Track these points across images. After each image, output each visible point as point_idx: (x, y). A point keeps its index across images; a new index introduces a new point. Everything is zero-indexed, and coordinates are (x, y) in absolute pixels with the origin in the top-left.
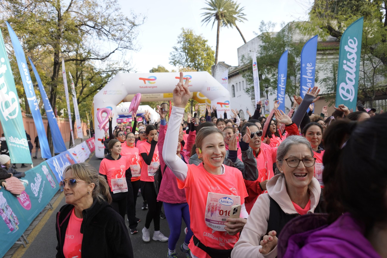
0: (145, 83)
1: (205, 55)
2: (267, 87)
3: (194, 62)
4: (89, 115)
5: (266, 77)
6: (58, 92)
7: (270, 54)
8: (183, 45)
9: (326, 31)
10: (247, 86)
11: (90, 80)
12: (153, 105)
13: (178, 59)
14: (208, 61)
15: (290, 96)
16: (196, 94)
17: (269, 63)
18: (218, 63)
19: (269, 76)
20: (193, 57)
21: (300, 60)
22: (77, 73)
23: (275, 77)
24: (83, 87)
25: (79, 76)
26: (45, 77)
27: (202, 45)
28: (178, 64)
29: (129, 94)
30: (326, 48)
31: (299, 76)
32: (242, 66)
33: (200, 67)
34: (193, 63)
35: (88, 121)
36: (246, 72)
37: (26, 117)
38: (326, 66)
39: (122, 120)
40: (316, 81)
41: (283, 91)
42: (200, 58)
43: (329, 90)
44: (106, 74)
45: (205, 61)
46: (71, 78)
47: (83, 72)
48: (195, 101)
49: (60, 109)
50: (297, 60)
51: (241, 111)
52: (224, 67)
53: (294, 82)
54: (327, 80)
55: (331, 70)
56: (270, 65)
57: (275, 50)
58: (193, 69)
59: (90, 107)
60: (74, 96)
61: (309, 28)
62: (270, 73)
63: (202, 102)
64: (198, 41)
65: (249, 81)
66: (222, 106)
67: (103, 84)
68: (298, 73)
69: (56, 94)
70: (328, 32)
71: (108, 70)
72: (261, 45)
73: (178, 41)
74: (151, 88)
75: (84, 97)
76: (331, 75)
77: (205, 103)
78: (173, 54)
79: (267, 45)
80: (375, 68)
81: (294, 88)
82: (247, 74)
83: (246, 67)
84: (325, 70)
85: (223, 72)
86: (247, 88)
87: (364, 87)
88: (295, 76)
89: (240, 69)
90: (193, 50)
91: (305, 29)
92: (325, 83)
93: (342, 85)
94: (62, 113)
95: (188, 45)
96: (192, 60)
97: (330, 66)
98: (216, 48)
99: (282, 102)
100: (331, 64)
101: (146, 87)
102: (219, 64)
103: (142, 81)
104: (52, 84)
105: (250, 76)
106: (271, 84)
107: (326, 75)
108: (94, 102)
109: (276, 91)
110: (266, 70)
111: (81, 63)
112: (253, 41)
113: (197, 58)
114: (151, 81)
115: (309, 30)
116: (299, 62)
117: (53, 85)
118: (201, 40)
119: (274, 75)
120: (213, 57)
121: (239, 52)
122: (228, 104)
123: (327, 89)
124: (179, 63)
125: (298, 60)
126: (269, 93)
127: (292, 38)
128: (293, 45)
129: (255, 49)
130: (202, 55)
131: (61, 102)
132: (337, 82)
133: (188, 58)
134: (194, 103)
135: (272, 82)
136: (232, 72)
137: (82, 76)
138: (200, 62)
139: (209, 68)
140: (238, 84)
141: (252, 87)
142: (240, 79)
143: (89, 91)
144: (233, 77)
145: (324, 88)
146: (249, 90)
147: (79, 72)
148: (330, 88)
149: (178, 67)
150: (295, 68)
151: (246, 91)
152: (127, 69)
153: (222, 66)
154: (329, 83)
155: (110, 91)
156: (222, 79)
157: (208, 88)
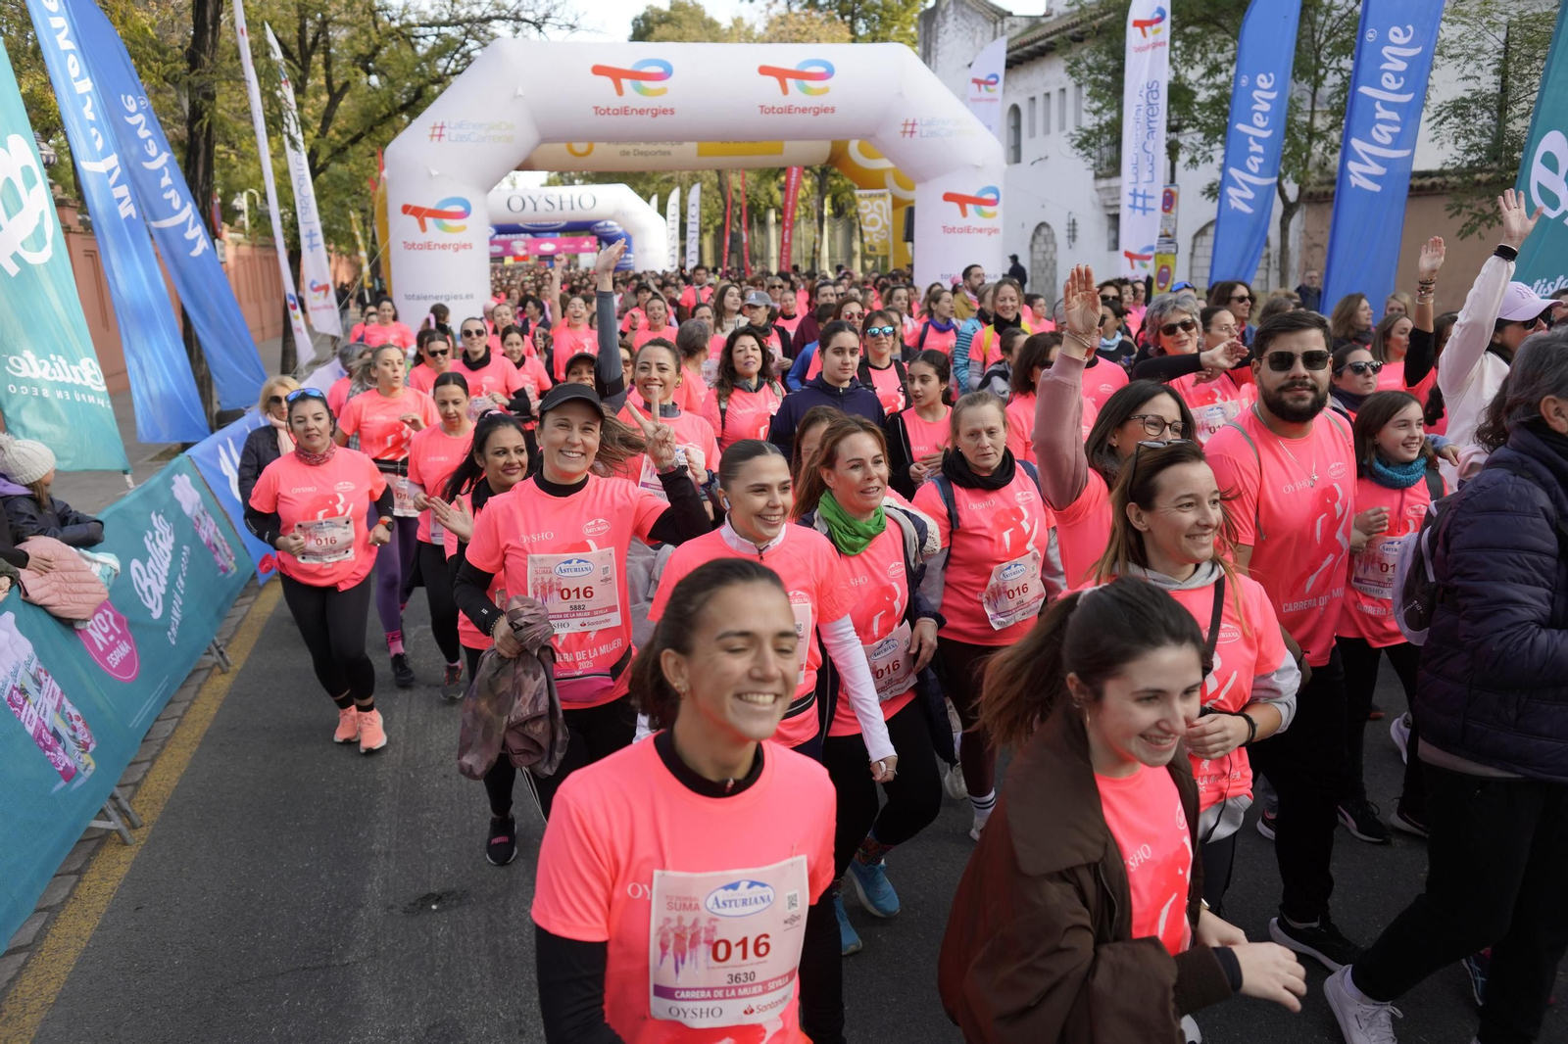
0: (620, 91)
2: (1176, 128)
4: (364, 222)
5: (1177, 77)
6: (222, 124)
10: (1078, 118)
11: (365, 62)
12: (649, 181)
16: (846, 144)
17: (1198, 14)
19: (1193, 74)
22: (302, 29)
23: (1221, 78)
24: (335, 98)
25: (315, 39)
26: (156, 46)
29: (545, 140)
31: (1338, 79)
32: (1061, 17)
33: (866, 10)
35: (363, 254)
36: (1085, 52)
37: (81, 229)
38: (1478, 37)
39: (507, 245)
41: (1256, 154)
44: (438, 36)
46: (278, 55)
47: (330, 27)
48: (836, 170)
51: (1044, 231)
52: (980, 18)
53: (1310, 109)
54: (1473, 107)
55: (1501, 57)
56: (1204, 21)
58: (831, 19)
59: (367, 185)
60: (294, 143)
62: (1198, 56)
63: (871, 181)
65: (1094, 96)
66: (964, 213)
68: (1334, 65)
69: (215, 132)
71: (445, 17)
74: (647, 117)
75: (339, 146)
76: (1489, 83)
77: (883, 186)
81: (1304, 140)
82: (1090, 61)
84: (1470, 58)
86: (1081, 130)
88: (1317, 83)
89: (1052, 28)
92: (1456, 120)
93: (1551, 141)
94: (242, 212)
97: (1494, 41)
101: (625, 111)
103: (607, 82)
104: (189, 84)
105: (1101, 68)
106: (1199, 116)
107: (1471, 84)
108: (385, 173)
109: (1218, 152)
110: (1178, 44)
114: (644, 83)
116: (1344, 11)
117: (198, 89)
119: (1214, 69)
122: (993, 203)
123: (1468, 153)
126: (1184, 157)
131: (234, 157)
132: (1518, 126)
134: (829, 178)
135: (1203, 107)
136: (1016, 43)
137: (326, 41)
139: (908, 14)
140: (1040, 101)
141: (1107, 123)
142: (1053, 75)
143: (363, 115)
144: (1016, 66)
145: (1449, 148)
146: (1093, 140)
147: (309, 23)
148: (1481, 150)
149: (765, 8)
150: (1322, 41)
151: (1076, 142)
152: (530, 16)
153: (969, 12)
154: (1480, 122)
155: (460, 126)
156: (976, 81)
157: (906, 125)
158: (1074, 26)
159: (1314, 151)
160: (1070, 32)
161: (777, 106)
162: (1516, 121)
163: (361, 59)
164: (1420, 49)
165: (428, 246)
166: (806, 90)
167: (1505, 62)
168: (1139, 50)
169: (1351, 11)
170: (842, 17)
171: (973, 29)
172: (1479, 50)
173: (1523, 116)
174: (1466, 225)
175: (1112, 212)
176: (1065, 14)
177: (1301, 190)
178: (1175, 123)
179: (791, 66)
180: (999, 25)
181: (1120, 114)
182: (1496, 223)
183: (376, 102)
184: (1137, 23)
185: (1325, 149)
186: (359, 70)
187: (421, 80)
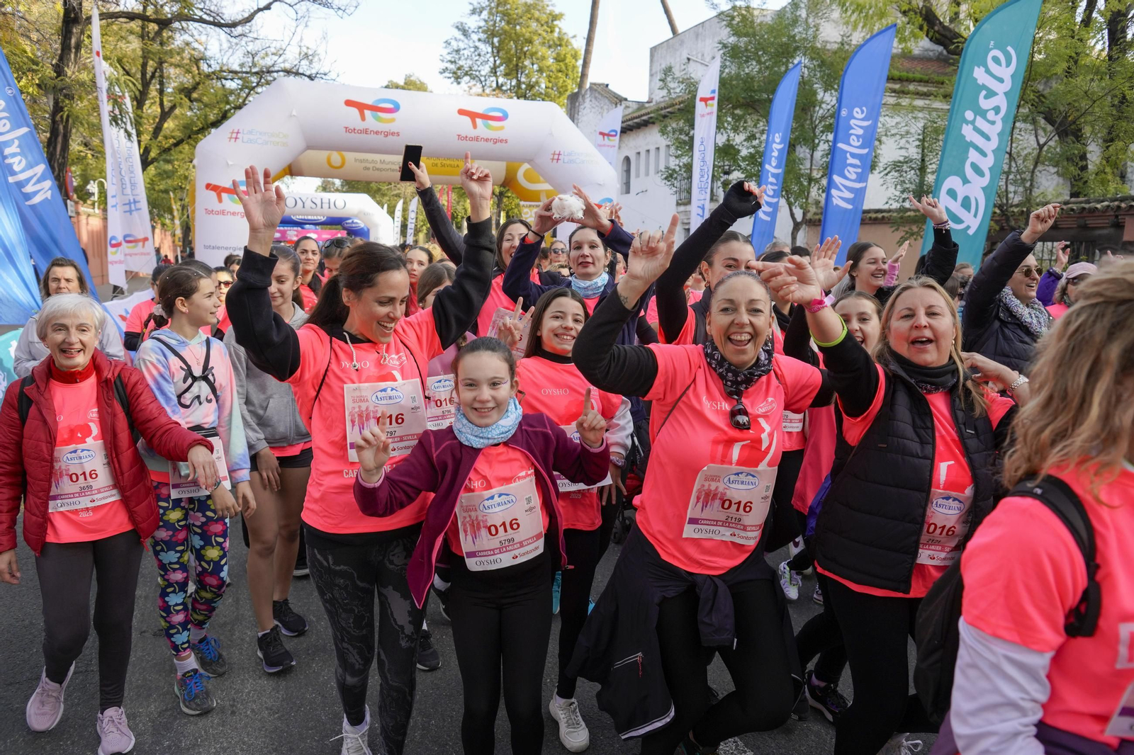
0: (363, 118)
1: (552, 61)
2: (727, 173)
3: (517, 78)
5: (728, 140)
6: (77, 117)
7: (747, 71)
8: (486, 21)
9: (917, 24)
10: (667, 161)
11: (189, 92)
13: (469, 62)
14: (557, 78)
15: (790, 205)
16: (516, 171)
17: (741, 100)
18: (588, 86)
19: (739, 139)
20: (514, 63)
21: (835, 98)
22: (144, 65)
23: (755, 143)
24: (165, 115)
25: (153, 76)
27: (545, 27)
28: (467, 78)
29: (310, 147)
30: (911, 75)
31: (826, 147)
32: (657, 103)
33: (534, 95)
34: (514, 82)
35: (177, 222)
36: (671, 121)
38: (906, 125)
40: (873, 167)
42: (536, 67)
43: (905, 195)
44: (242, 80)
45: (549, 77)
47: (165, 65)
49: (86, 180)
50: (825, 99)
52: (607, 101)
53: (808, 166)
55: (921, 137)
56: (745, 106)
57: (764, 63)
58: (512, 98)
61: (870, 8)
62: (741, 128)
63: (531, 197)
64: (533, 14)
65: (677, 148)
67: (230, 110)
68: (824, 137)
70: (921, 28)
71: (248, 70)
72: (725, 42)
73: (471, 8)
74: (381, 137)
75: (166, 146)
76: (914, 153)
78: (455, 45)
79: (742, 45)
80: (1041, 147)
81: (805, 183)
82: (674, 125)
83: (672, 105)
84: (902, 136)
85: (601, 114)
86: (667, 168)
87: (1005, 201)
88: (814, 148)
89: (652, 109)
90: (515, 42)
91: (859, 8)
92: (896, 174)
93: (951, 182)
94: (93, 194)
95: (503, 24)
96: (512, 70)
97: (916, 128)
98: (584, 42)
99: (768, 219)
100: (922, 121)
101: (366, 131)
102: (591, 88)
103: (354, 111)
104: (55, 86)
105: (681, 131)
106: (743, 165)
107: (903, 152)
108: (195, 162)
110: (729, 120)
111: (159, 33)
112: (701, 29)
113: (526, 67)
115: (866, 16)
116: (829, 107)
117: (61, 90)
118: (542, 10)
119: (751, 137)
120: (574, 67)
121: (655, 58)
123: (903, 192)
124: (470, 75)
125: (828, 99)
127: (817, 30)
128: (816, 54)
129: (703, 55)
130: (543, 58)
131: (89, 156)
132: (930, 178)
133: (498, 62)
135: (744, 159)
136: (629, 117)
137: (162, 76)
138: (534, 80)
139: (561, 99)
140: (643, 155)
141: (684, 165)
142: (653, 139)
143: (184, 127)
144: (628, 132)
145: (892, 190)
146: (675, 175)
147: (151, 63)
148: (910, 192)
149: (467, 89)
150: (817, 122)
151: (665, 176)
152: (308, 73)
153: (600, 97)
154: (909, 176)
155: (250, 132)
156: (601, 133)
157: (554, 154)
158: (665, 108)
159: (811, 190)
160: (663, 112)
161: (469, 136)
162: (929, 176)
163: (186, 91)
164: (870, 122)
165: (223, 213)
166: (488, 127)
167: (923, 141)
168: (703, 116)
169: (833, 106)
170: (518, 98)
171: (602, 108)
172: (908, 133)
173: (933, 173)
174: (902, 238)
175: (687, 227)
176: (661, 102)
177: (804, 214)
178: (727, 167)
179: (479, 109)
180: (618, 105)
181: (692, 160)
182: (919, 237)
183: (195, 119)
184: (702, 99)
185: (819, 189)
186: (183, 97)
187: (228, 107)
